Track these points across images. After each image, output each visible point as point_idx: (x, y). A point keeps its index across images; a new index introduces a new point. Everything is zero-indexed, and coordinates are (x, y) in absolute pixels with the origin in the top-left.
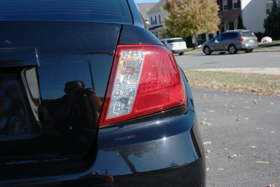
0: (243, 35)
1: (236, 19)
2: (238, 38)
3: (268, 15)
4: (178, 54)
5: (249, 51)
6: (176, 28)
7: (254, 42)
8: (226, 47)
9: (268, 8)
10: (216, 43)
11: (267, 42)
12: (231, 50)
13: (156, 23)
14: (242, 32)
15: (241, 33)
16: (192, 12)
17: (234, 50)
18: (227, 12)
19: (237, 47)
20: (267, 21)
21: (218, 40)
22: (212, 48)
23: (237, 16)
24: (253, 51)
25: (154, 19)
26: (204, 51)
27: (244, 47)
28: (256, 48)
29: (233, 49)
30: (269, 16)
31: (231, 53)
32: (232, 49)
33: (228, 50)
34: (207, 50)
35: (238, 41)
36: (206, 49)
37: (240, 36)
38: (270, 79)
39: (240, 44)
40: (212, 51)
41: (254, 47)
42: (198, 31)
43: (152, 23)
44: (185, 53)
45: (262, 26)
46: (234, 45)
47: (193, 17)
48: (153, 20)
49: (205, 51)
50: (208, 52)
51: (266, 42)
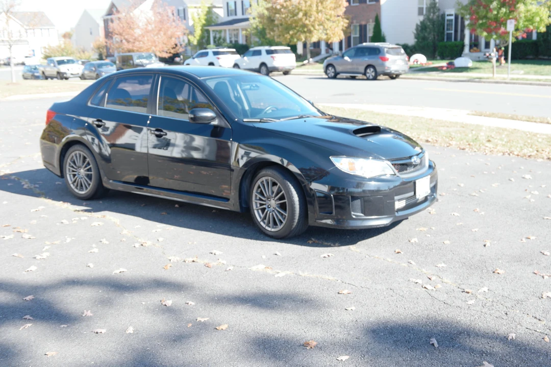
0: (388, 52)
1: (371, 20)
2: (380, 56)
3: (421, 18)
4: (281, 73)
5: (394, 76)
6: (278, 29)
7: (403, 63)
8: (362, 69)
9: (421, 6)
10: (347, 61)
11: (419, 63)
12: (368, 73)
13: (236, 15)
14: (386, 48)
15: (386, 50)
16: (306, 6)
17: (373, 74)
18: (357, 6)
19: (379, 69)
20: (420, 29)
21: (350, 57)
22: (339, 69)
23: (374, 15)
24: (401, 76)
25: (232, 7)
26: (326, 72)
27: (389, 71)
28: (406, 73)
29: (373, 72)
30: (424, 20)
31: (368, 79)
32: (371, 73)
33: (365, 74)
34: (331, 70)
35: (380, 61)
36: (330, 68)
37: (384, 54)
38: (442, 126)
39: (383, 65)
40: (338, 74)
41: (403, 71)
42: (313, 36)
43: (229, 13)
44: (293, 72)
45: (412, 36)
46: (374, 67)
47: (305, 14)
48: (229, 9)
49: (328, 72)
50: (333, 74)
51: (417, 62)
